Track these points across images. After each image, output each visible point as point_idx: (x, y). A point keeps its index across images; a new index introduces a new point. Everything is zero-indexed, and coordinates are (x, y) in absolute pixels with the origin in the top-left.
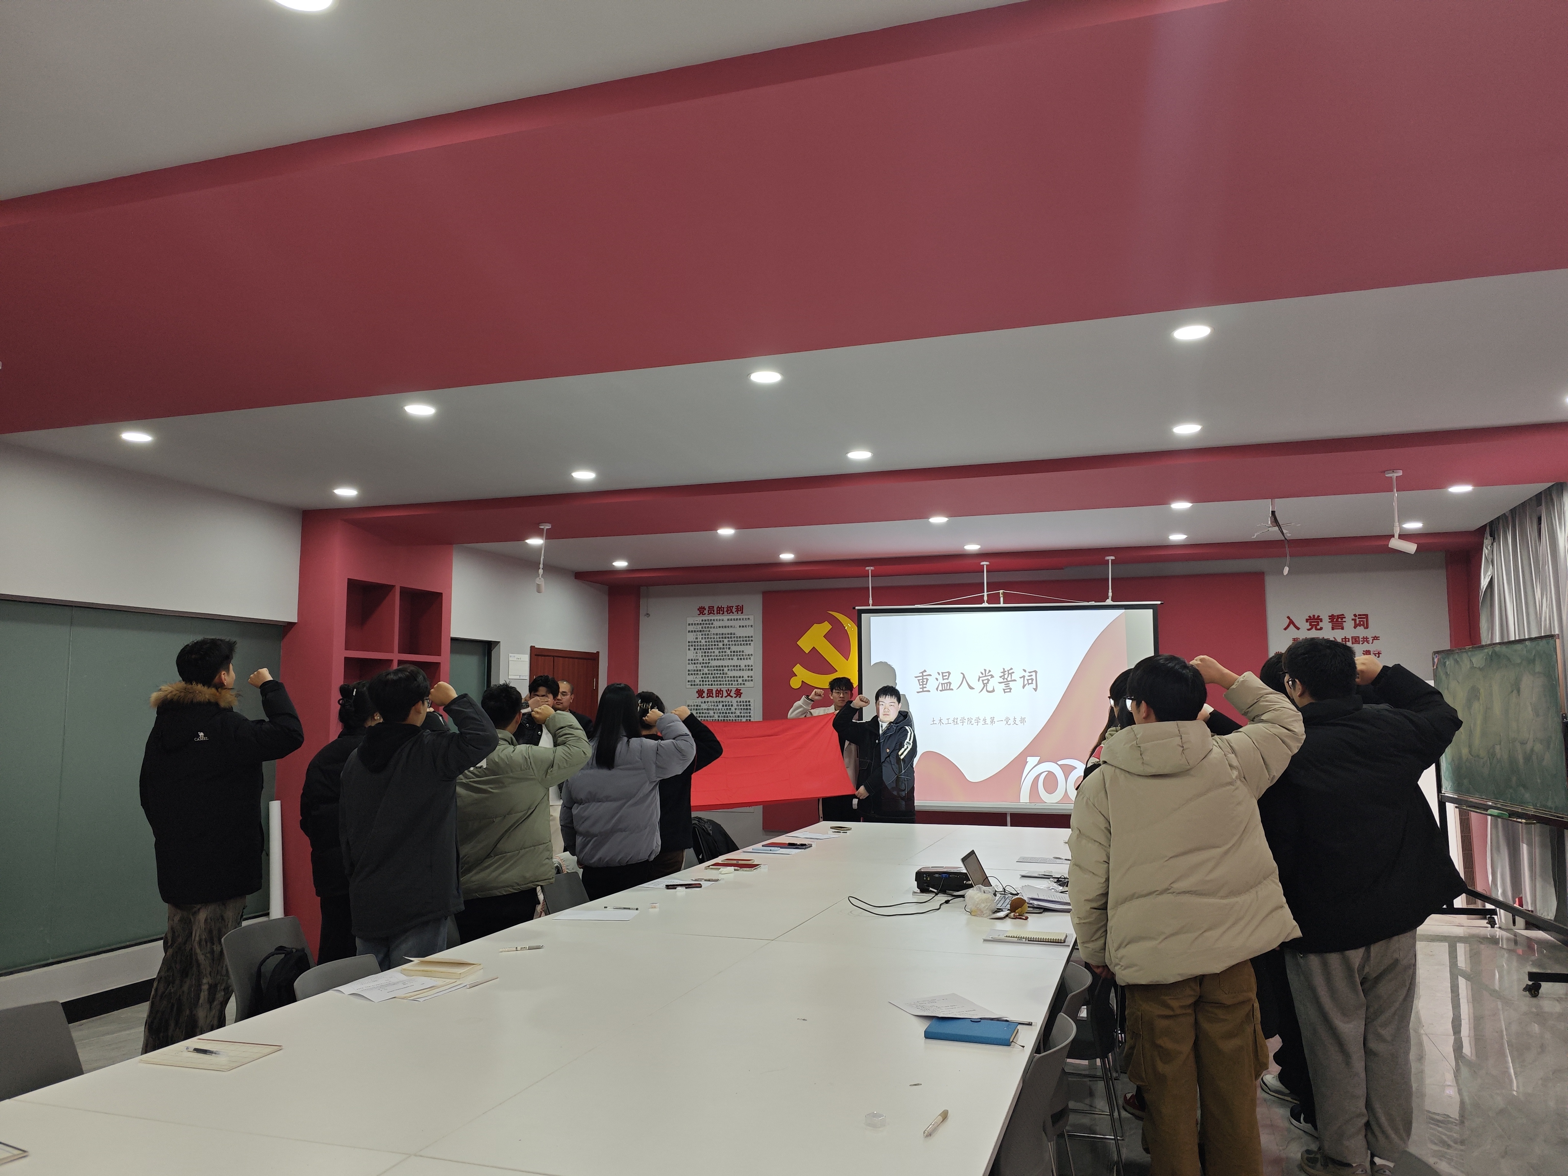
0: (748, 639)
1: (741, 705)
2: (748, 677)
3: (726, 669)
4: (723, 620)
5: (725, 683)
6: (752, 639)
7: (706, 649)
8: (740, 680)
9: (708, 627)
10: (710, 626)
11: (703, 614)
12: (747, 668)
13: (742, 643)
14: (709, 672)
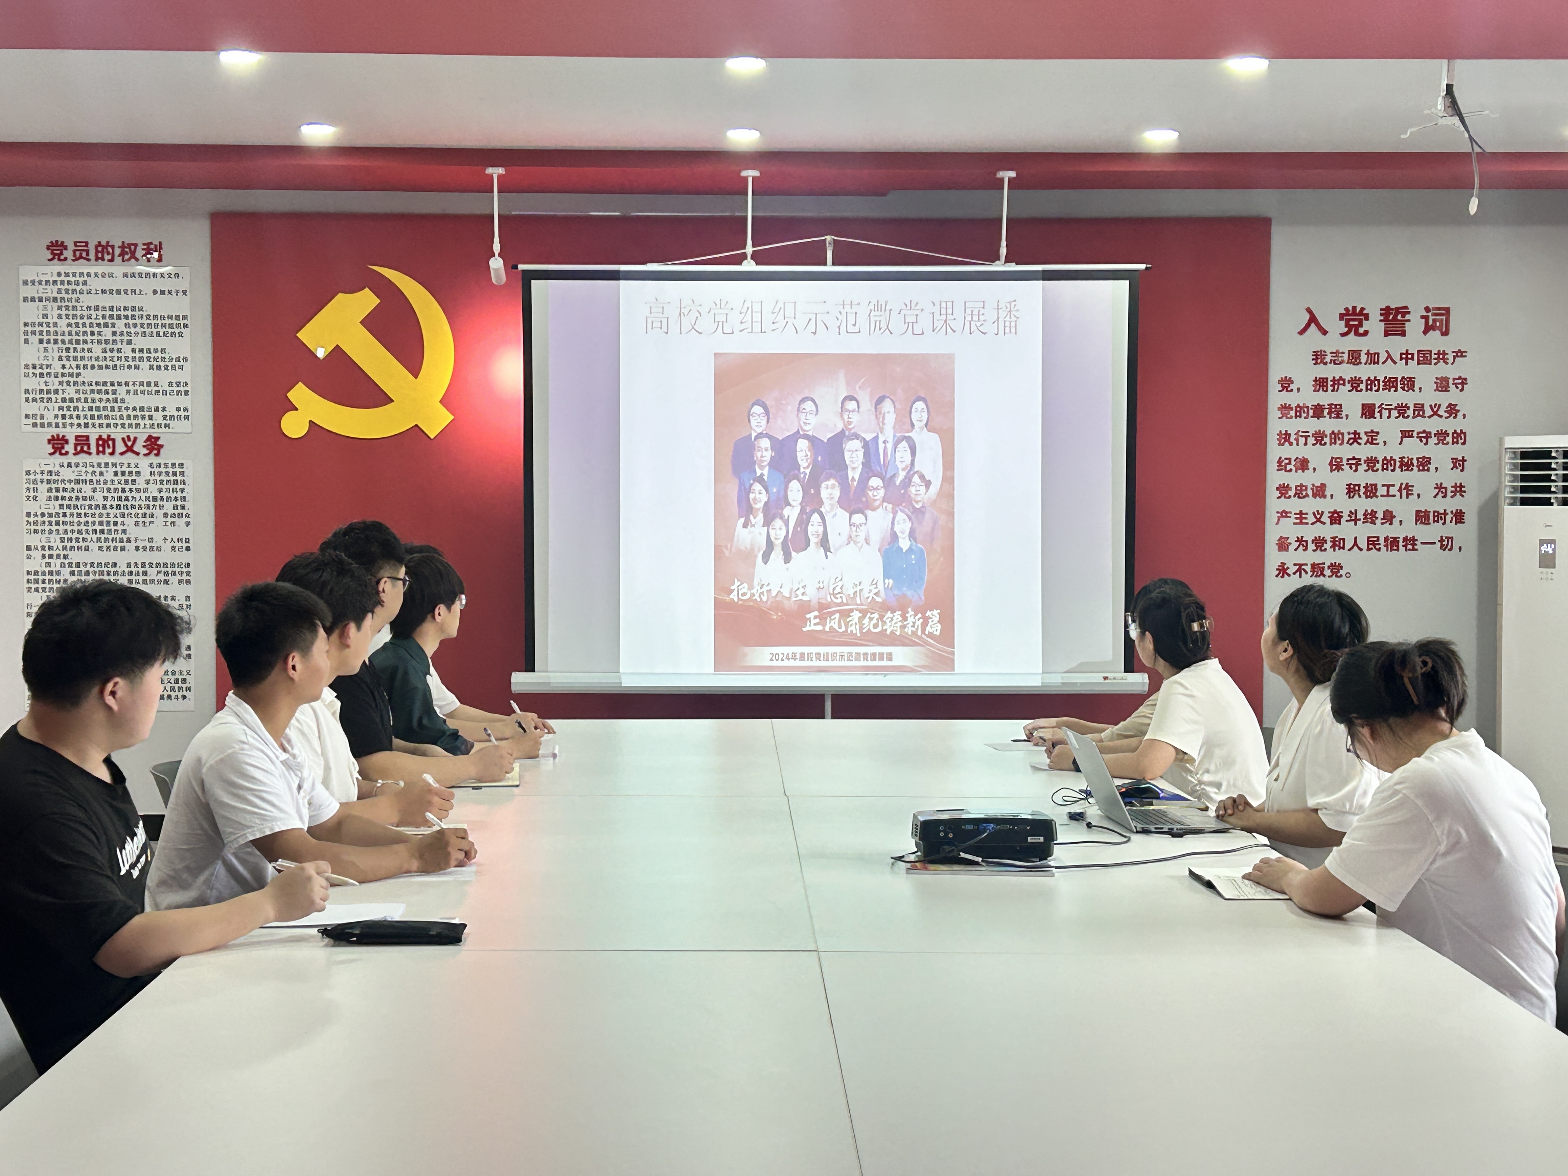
0: (174, 322)
1: (160, 474)
2: (178, 409)
3: (122, 391)
4: (111, 275)
5: (120, 422)
6: (185, 322)
7: (70, 342)
8: (158, 417)
9: (74, 291)
10: (78, 288)
11: (59, 260)
12: (176, 389)
13: (162, 331)
14: (77, 396)
